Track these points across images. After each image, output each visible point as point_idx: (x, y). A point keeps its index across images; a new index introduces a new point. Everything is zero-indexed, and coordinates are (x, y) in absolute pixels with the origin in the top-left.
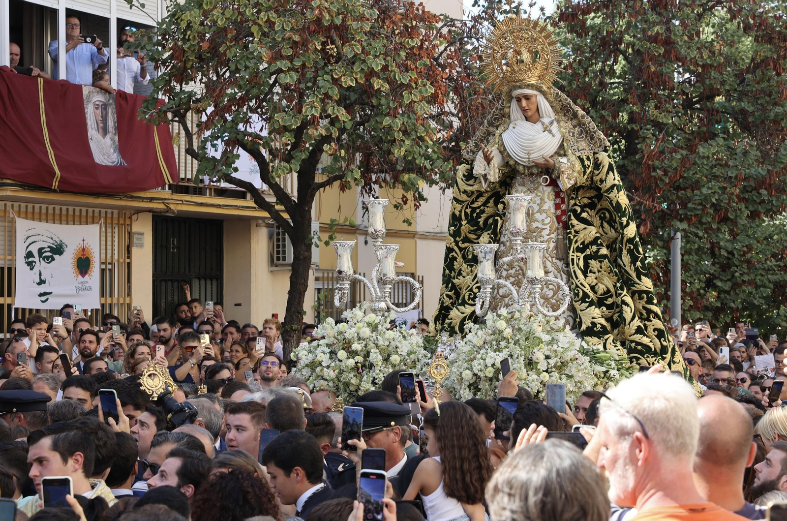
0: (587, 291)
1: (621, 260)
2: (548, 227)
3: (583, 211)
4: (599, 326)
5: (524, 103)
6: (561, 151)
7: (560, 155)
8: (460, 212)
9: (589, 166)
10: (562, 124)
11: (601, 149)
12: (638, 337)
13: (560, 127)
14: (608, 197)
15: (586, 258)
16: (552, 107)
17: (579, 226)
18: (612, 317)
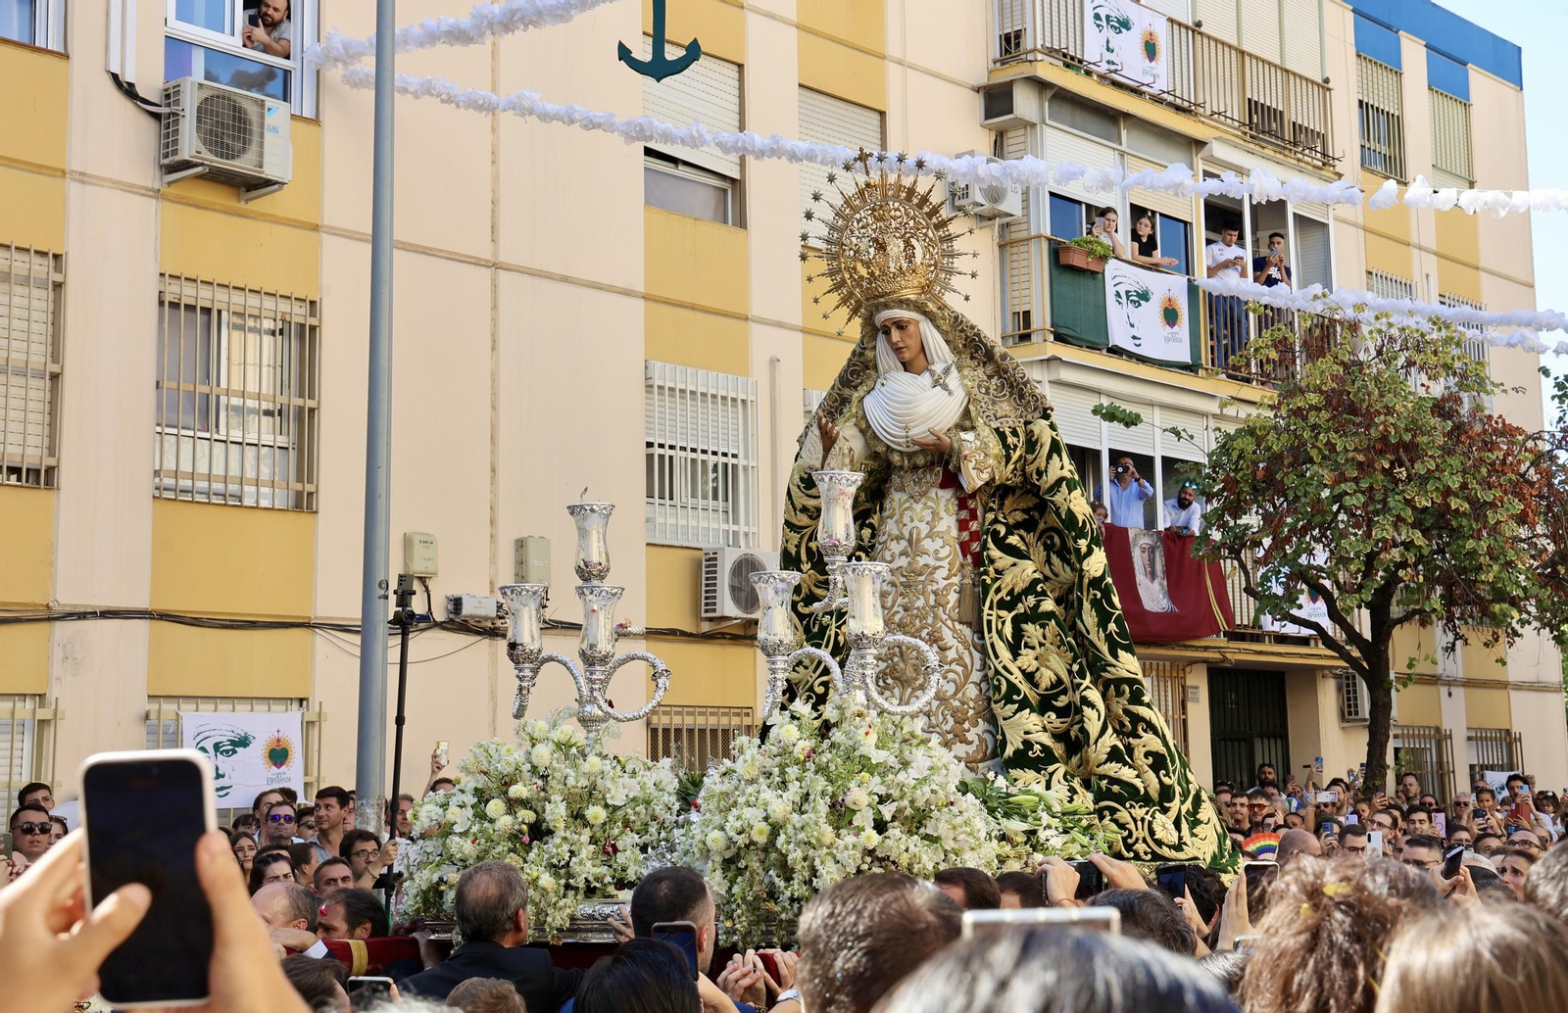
0: (1016, 682)
1: (1082, 621)
2: (945, 564)
3: (1009, 532)
4: (1037, 747)
5: (895, 335)
6: (966, 422)
7: (964, 429)
8: (798, 547)
9: (1016, 446)
10: (966, 372)
11: (1037, 414)
12: (1113, 769)
13: (963, 377)
14: (1052, 502)
15: (1017, 622)
16: (947, 342)
17: (1003, 560)
18: (1068, 732)
